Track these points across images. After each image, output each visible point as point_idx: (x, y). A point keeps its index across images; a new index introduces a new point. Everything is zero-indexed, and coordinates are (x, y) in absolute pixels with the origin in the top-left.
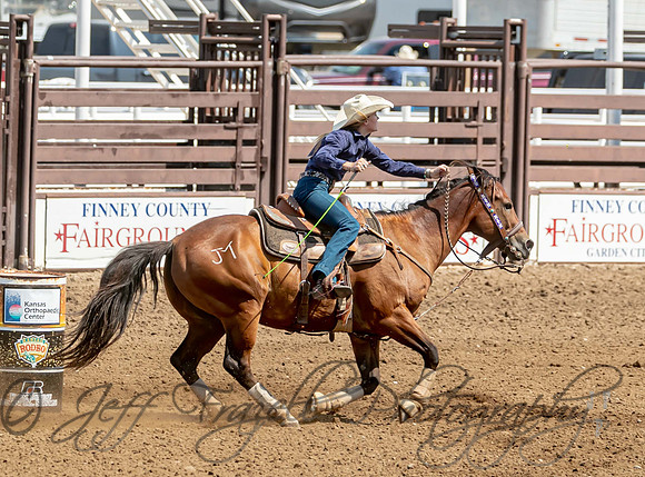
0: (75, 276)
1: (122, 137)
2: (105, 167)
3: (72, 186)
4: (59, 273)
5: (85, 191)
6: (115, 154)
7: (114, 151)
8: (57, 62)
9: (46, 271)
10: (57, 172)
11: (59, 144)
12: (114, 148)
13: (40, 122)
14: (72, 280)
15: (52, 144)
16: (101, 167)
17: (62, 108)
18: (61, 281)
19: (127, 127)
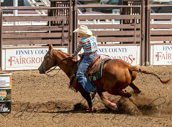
0: (14, 72)
1: (28, 30)
2: (23, 40)
3: (13, 45)
4: (9, 72)
5: (17, 47)
6: (26, 35)
7: (25, 35)
8: (8, 8)
9: (5, 71)
10: (8, 41)
11: (9, 33)
12: (25, 34)
13: (3, 26)
14: (13, 74)
15: (7, 33)
16: (22, 40)
17: (10, 22)
18: (10, 74)
19: (29, 27)
